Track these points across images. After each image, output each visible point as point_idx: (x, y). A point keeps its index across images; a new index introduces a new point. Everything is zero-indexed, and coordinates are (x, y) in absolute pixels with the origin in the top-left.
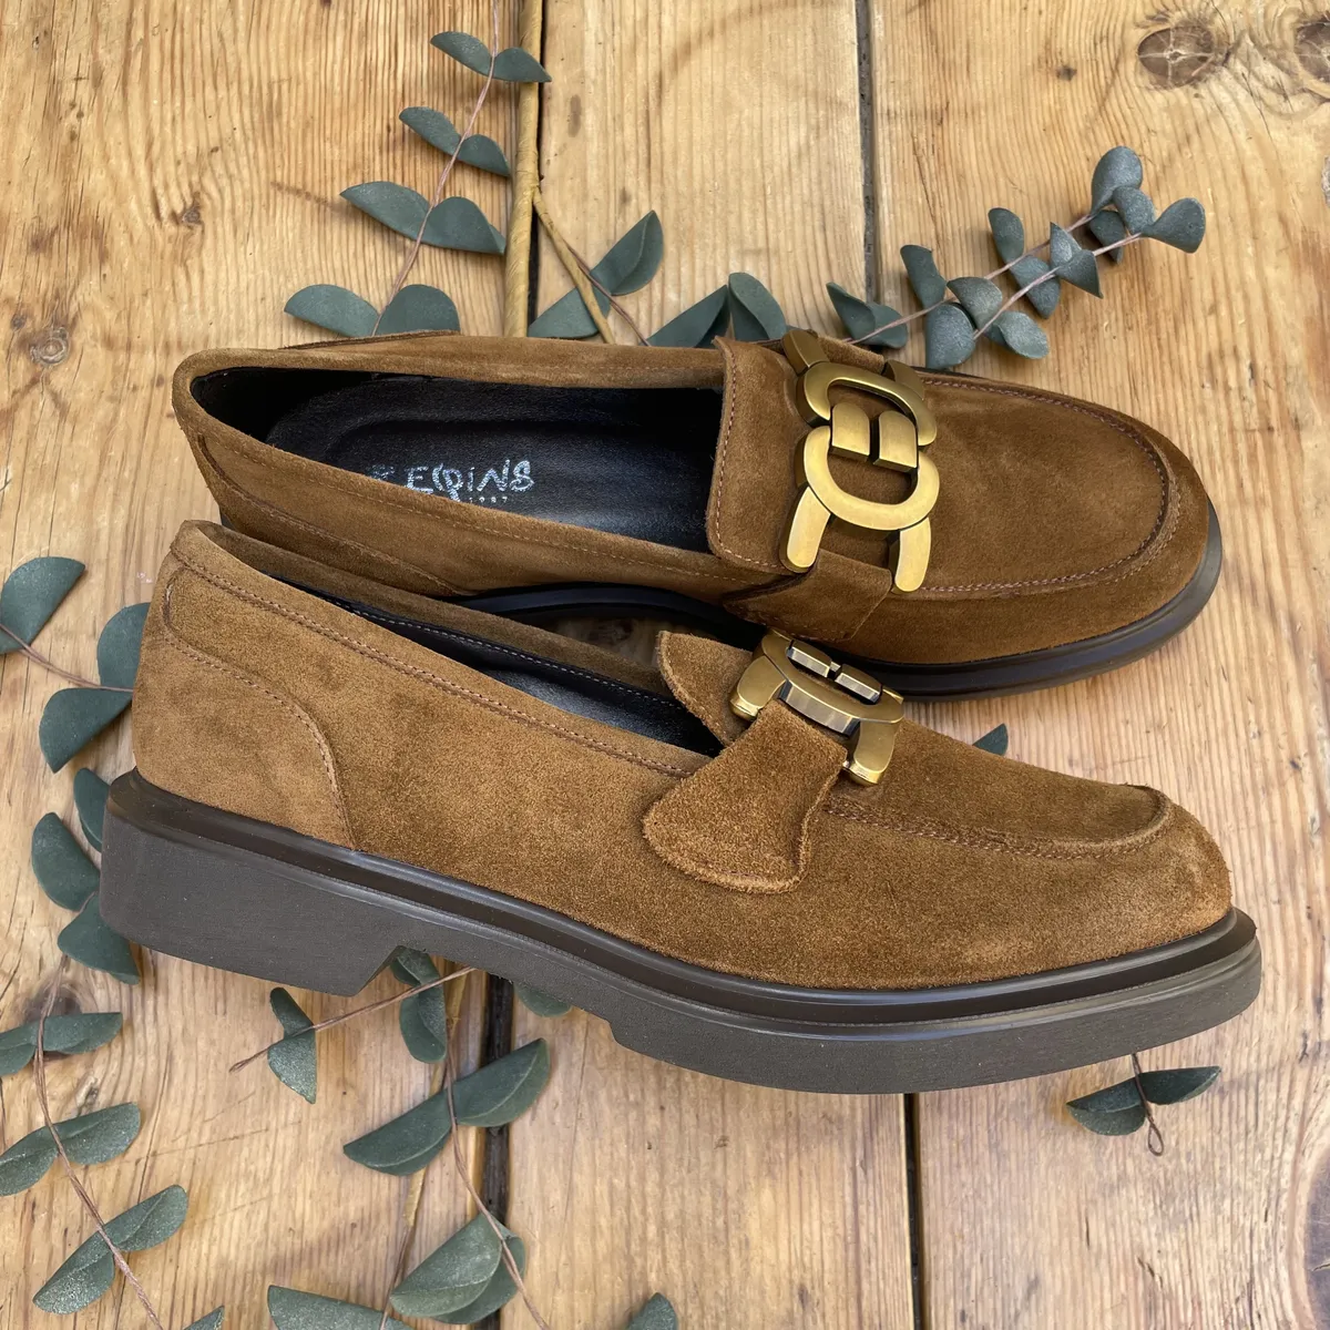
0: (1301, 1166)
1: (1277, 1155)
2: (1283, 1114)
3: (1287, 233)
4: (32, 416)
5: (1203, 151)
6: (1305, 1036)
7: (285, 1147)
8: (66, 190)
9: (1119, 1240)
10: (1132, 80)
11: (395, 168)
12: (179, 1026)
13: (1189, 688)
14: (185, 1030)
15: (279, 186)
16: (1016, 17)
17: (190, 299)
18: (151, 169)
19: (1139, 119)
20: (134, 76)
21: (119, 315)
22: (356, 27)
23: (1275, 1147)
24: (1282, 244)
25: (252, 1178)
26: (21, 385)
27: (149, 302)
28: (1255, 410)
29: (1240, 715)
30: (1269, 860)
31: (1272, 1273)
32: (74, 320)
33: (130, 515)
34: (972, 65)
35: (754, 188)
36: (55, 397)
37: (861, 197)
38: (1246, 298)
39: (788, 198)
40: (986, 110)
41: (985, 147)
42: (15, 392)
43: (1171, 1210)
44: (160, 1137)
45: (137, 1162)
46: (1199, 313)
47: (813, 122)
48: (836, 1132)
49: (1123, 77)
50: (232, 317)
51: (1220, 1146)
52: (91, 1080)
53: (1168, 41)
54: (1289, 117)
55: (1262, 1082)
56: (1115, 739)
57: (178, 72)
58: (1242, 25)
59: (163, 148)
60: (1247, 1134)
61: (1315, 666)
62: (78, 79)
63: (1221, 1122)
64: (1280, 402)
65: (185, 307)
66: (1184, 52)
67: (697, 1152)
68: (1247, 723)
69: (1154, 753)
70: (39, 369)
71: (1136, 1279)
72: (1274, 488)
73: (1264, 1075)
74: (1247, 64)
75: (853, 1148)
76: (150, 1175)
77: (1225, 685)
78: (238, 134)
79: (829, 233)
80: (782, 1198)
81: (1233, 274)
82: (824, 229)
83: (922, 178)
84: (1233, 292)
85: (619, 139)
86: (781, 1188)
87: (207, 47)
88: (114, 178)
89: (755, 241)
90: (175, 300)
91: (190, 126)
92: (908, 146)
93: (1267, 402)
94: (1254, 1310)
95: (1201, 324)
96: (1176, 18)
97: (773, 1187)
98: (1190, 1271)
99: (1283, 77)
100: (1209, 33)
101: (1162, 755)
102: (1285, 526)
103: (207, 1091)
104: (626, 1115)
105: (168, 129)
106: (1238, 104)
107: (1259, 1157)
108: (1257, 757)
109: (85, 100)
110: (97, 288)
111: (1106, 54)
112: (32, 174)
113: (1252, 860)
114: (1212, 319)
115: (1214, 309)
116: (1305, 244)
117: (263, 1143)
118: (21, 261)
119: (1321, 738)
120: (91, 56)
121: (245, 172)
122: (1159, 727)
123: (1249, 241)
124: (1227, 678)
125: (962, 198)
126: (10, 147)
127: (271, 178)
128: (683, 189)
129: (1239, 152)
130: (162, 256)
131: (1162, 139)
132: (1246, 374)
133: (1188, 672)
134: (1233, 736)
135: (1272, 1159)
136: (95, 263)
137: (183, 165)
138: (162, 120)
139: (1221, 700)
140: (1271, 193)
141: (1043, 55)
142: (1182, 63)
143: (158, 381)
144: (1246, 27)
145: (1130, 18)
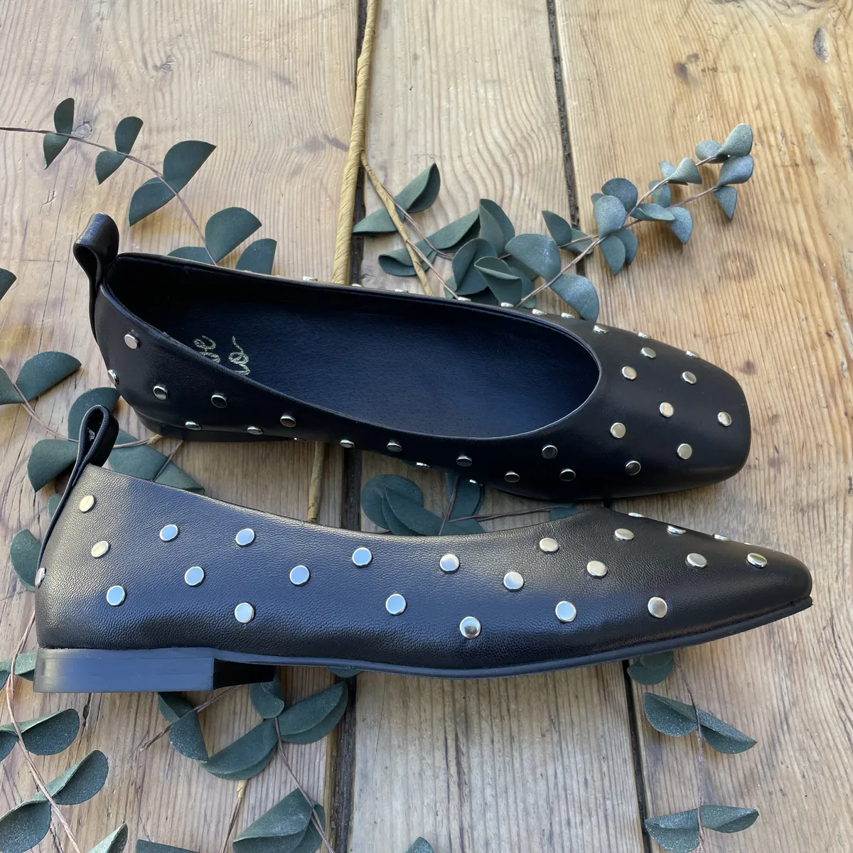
1: (840, 545)
2: (841, 523)
3: (797, 71)
4: (70, 164)
5: (745, 32)
6: (850, 479)
8: (93, 55)
11: (284, 44)
13: (761, 295)
15: (217, 53)
17: (165, 107)
18: (143, 45)
19: (708, 18)
21: (123, 114)
23: (839, 541)
24: (795, 76)
27: (140, 109)
28: (787, 157)
29: (793, 309)
30: (819, 385)
31: (845, 612)
32: (97, 117)
35: (490, 51)
37: (550, 52)
38: (776, 102)
39: (510, 56)
40: (621, 13)
46: (750, 109)
47: (522, 20)
50: (189, 115)
51: (805, 541)
54: (792, 16)
55: (827, 506)
56: (720, 323)
59: (150, 33)
61: (836, 284)
63: (804, 527)
64: (801, 152)
65: (161, 111)
68: (798, 314)
69: (745, 330)
72: (802, 193)
73: (827, 501)
77: (784, 295)
78: (193, 29)
79: (535, 74)
81: (769, 92)
82: (531, 69)
83: (587, 46)
84: (769, 99)
85: (411, 30)
88: (120, 49)
89: (492, 77)
90: (156, 108)
91: (165, 24)
92: (578, 34)
93: (794, 152)
94: (836, 633)
95: (752, 115)
101: (749, 332)
102: (810, 213)
105: (153, 26)
106: (761, 9)
107: (829, 547)
108: (807, 332)
109: (105, 13)
110: (110, 102)
112: (74, 48)
113: (809, 385)
114: (758, 112)
115: (759, 107)
116: (807, 75)
118: (66, 89)
119: (842, 320)
121: (197, 46)
122: (747, 316)
123: (775, 75)
124: (785, 291)
126: (61, 35)
127: (212, 49)
128: (449, 51)
129: (765, 32)
130: (148, 85)
131: (721, 27)
132: (780, 137)
133: (760, 288)
134: (790, 321)
135: (838, 547)
136: (109, 90)
137: (161, 43)
138: (150, 22)
139: (782, 302)
140: (786, 51)
143: (146, 147)
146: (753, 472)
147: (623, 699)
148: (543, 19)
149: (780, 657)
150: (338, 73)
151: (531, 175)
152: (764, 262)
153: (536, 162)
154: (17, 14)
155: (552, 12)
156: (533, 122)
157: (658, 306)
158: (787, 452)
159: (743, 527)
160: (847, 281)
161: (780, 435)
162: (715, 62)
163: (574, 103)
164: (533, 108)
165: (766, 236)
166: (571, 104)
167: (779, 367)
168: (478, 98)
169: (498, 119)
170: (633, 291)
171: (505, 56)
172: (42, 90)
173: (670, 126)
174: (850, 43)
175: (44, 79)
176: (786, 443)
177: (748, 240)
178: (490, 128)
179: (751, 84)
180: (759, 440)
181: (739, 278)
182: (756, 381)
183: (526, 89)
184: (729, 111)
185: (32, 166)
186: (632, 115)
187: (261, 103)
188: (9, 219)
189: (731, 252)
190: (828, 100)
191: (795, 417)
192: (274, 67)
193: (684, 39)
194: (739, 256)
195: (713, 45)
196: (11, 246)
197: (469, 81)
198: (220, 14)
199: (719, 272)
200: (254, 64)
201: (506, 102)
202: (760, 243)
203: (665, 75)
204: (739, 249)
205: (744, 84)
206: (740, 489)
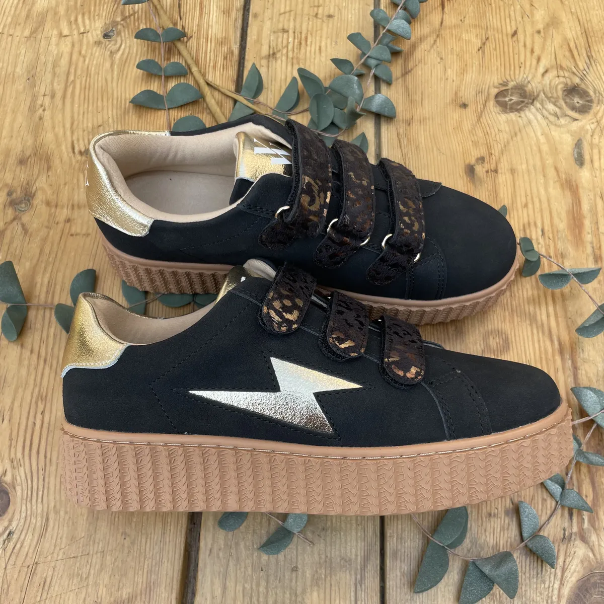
0: (562, 591)
1: (551, 585)
3: (558, 175)
4: (12, 233)
5: (522, 139)
6: (564, 530)
7: (96, 562)
8: (36, 140)
10: (492, 110)
12: (52, 505)
14: (55, 507)
16: (443, 82)
18: (72, 133)
19: (494, 125)
20: (69, 95)
21: (53, 192)
23: (550, 582)
24: (556, 179)
25: (80, 577)
26: (9, 220)
27: (67, 187)
28: (544, 249)
32: (34, 195)
33: (50, 277)
34: (423, 102)
36: (23, 225)
38: (540, 201)
40: (429, 119)
41: (428, 135)
42: (6, 223)
44: (40, 555)
45: (28, 567)
46: (519, 207)
48: (348, 566)
49: (488, 108)
51: (525, 580)
52: (11, 528)
53: (508, 94)
57: (87, 94)
58: (540, 87)
59: (78, 125)
60: (537, 575)
61: (570, 362)
62: (44, 95)
63: (526, 568)
64: (555, 246)
66: (515, 99)
67: (284, 573)
70: (17, 213)
74: (542, 104)
75: (356, 574)
76: (34, 573)
78: (110, 120)
80: (322, 595)
81: (535, 190)
83: (401, 147)
84: (535, 199)
86: (322, 591)
88: (56, 136)
92: (396, 134)
93: (549, 245)
95: (520, 211)
96: (511, 84)
97: (318, 591)
99: (557, 110)
100: (525, 91)
103: (62, 536)
104: (252, 554)
105: (81, 117)
106: (538, 121)
107: (543, 586)
109: (47, 104)
110: (45, 181)
111: (481, 99)
112: (22, 133)
114: (526, 209)
115: (526, 206)
116: (566, 179)
117: (86, 560)
118: (14, 169)
120: (51, 86)
123: (542, 177)
125: (418, 156)
126: (14, 120)
129: (538, 140)
130: (74, 169)
131: (504, 135)
132: (540, 233)
135: (549, 587)
136: (45, 170)
137: (86, 132)
138: (79, 113)
140: (551, 157)
141: (454, 98)
142: (514, 103)
143: (68, 220)
144: (541, 89)
145: (492, 83)
146: (492, 520)
152: (518, 339)
160: (579, 360)
162: (497, 166)
165: (521, 318)
174: (602, 151)
177: (507, 320)
179: (522, 184)
181: (497, 352)
189: (493, 330)
190: (580, 202)
193: (475, 144)
194: (499, 333)
195: (496, 151)
199: (482, 347)
202: (516, 323)
203: (458, 175)
204: (500, 328)
205: (517, 183)
206: (482, 534)
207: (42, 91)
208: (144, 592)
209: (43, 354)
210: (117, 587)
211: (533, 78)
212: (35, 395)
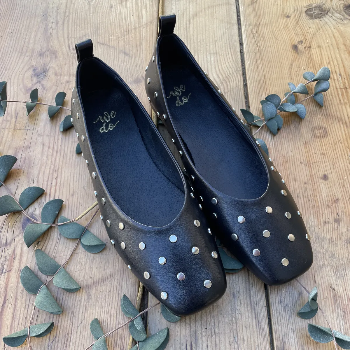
3: (346, 47)
5: (323, 31)
8: (48, 44)
9: (324, 281)
10: (304, 18)
11: (126, 39)
13: (331, 145)
15: (99, 43)
16: (275, 6)
18: (69, 40)
19: (307, 26)
20: (66, 23)
21: (59, 69)
22: (118, 12)
26: (34, 83)
27: (66, 66)
28: (342, 84)
29: (345, 151)
32: (48, 70)
34: (265, 16)
35: (213, 41)
36: (42, 85)
37: (238, 41)
38: (337, 61)
39: (221, 42)
40: (269, 24)
41: (269, 32)
42: (32, 85)
43: (339, 274)
44: (56, 253)
47: (227, 28)
49: (302, 17)
53: (313, 10)
54: (344, 24)
56: (312, 157)
57: (76, 22)
59: (72, 35)
62: (52, 23)
64: (348, 83)
66: (316, 12)
68: (347, 153)
69: (323, 160)
71: (330, 292)
72: (349, 100)
74: (332, 14)
77: (341, 145)
78: (89, 33)
79: (232, 50)
81: (334, 57)
82: (230, 48)
83: (254, 38)
84: (334, 60)
85: (180, 32)
87: (83, 17)
88: (59, 42)
89: (213, 52)
90: (73, 65)
91: (78, 31)
92: (250, 32)
93: (345, 82)
96: (314, 6)
98: (346, 290)
99: (341, 16)
100: (322, 8)
101: (325, 161)
106: (331, 22)
109: (54, 27)
110: (54, 64)
111: (297, 13)
112: (40, 42)
114: (329, 65)
115: (329, 63)
117: (84, 255)
118: (36, 58)
120: (56, 19)
122: (324, 154)
123: (336, 49)
124: (341, 143)
125: (264, 42)
126: (35, 36)
127: (97, 41)
128: (195, 41)
129: (332, 31)
130: (70, 57)
131: (313, 29)
132: (339, 76)
133: (330, 143)
134: (344, 157)
136: (54, 58)
137: (76, 40)
138: (72, 31)
139: (340, 148)
140: (341, 39)
141: (282, 14)
142: (316, 14)
143: (68, 82)
144: (331, 7)
145: (303, 5)
146: (327, 225)
147: (267, 329)
148: (236, 27)
149: (339, 311)
150: (148, 51)
151: (229, 93)
152: (332, 130)
153: (231, 87)
154: (18, 28)
155: (239, 24)
156: (230, 70)
157: (284, 149)
158: (342, 216)
159: (323, 250)
161: (339, 208)
162: (310, 45)
163: (248, 62)
164: (230, 64)
165: (333, 119)
166: (247, 63)
167: (339, 177)
168: (207, 60)
169: (216, 70)
170: (273, 142)
171: (219, 43)
172: (27, 59)
173: (290, 71)
175: (28, 54)
176: (342, 212)
177: (325, 121)
178: (212, 73)
179: (326, 53)
180: (330, 210)
181: (320, 137)
182: (329, 184)
183: (228, 57)
184: (316, 65)
185: (21, 90)
186: (274, 67)
187: (116, 63)
188: (10, 112)
189: (317, 126)
191: (346, 200)
192: (122, 49)
193: (297, 35)
194: (320, 128)
195: (309, 37)
196: (10, 123)
197: (203, 53)
198: (101, 27)
199: (312, 135)
200: (114, 48)
201: (219, 62)
202: (330, 123)
203: (288, 50)
204: (321, 125)
205: (323, 53)
206: (321, 232)
207: (51, 21)
208: (119, 271)
209: (55, 149)
210: (103, 269)
211: (326, 2)
212: (51, 169)
